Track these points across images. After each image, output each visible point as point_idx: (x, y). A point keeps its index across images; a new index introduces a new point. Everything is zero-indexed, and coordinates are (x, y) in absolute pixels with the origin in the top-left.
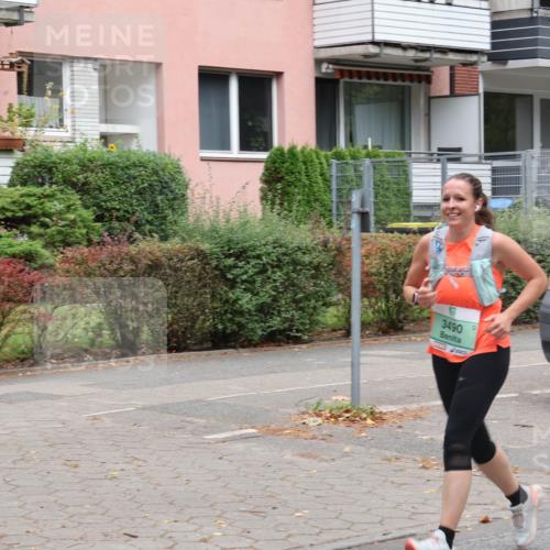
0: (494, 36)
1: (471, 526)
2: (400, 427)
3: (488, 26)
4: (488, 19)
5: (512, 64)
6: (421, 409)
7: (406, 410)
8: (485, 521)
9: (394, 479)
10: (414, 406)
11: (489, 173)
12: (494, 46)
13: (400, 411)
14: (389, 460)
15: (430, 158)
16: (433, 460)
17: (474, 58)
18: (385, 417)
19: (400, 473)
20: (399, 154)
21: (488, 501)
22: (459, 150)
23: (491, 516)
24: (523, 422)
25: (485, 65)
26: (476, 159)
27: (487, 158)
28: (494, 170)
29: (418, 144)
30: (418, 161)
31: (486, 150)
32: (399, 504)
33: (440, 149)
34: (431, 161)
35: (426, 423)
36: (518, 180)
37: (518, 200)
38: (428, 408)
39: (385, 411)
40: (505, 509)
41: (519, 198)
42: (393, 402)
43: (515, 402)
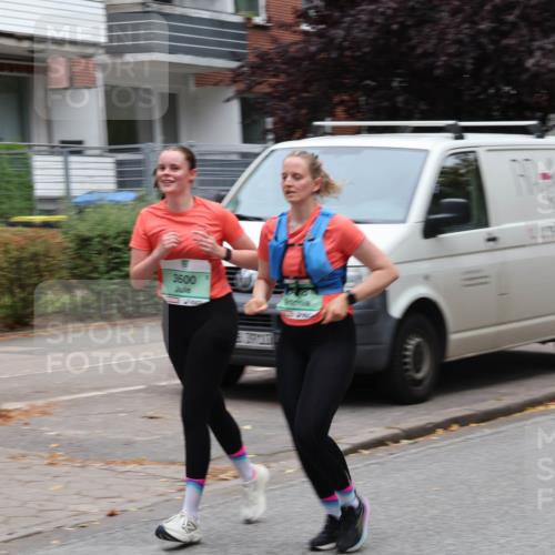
1: (99, 520)
2: (26, 424)
3: (103, 19)
4: (102, 12)
6: (49, 405)
7: (34, 407)
8: (112, 514)
9: (18, 477)
10: (40, 403)
11: (112, 166)
13: (27, 408)
14: (13, 458)
15: (52, 151)
16: (60, 456)
18: (12, 414)
19: (25, 471)
20: (20, 147)
21: (116, 494)
22: (80, 142)
23: (118, 508)
24: (150, 414)
26: (97, 152)
27: (111, 151)
28: (119, 163)
29: (39, 137)
30: (39, 153)
31: (110, 144)
32: (25, 503)
33: (63, 142)
34: (52, 154)
35: (53, 419)
36: (140, 173)
37: (141, 193)
38: (55, 404)
39: (10, 408)
40: (132, 501)
41: (142, 191)
42: (19, 399)
43: (142, 394)
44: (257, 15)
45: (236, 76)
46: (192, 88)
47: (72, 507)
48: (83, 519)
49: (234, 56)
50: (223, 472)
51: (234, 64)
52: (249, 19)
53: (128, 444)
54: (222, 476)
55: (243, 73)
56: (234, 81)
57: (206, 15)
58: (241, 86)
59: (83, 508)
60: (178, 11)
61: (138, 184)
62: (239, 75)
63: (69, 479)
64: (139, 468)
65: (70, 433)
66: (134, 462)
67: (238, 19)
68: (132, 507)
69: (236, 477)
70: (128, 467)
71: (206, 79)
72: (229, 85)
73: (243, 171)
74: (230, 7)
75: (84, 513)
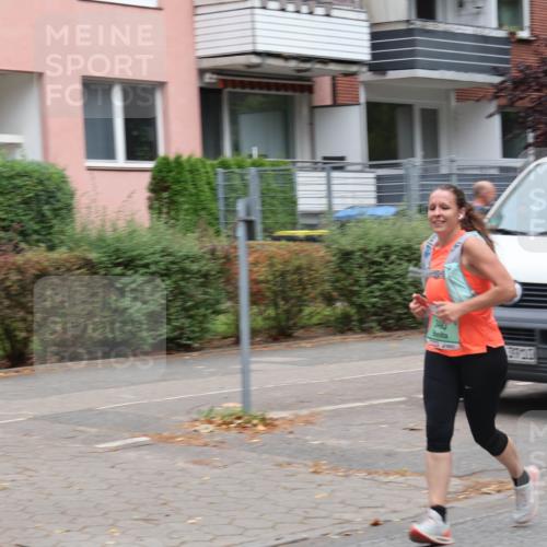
0: (374, 47)
1: (362, 529)
2: (291, 433)
3: (368, 37)
4: (367, 30)
5: (392, 75)
6: (312, 415)
7: (297, 416)
8: (376, 524)
9: (284, 484)
10: (304, 412)
11: (373, 181)
12: (374, 56)
13: (291, 417)
14: (280, 465)
15: (314, 167)
16: (324, 464)
17: (354, 68)
18: (276, 423)
19: (291, 479)
20: (285, 163)
21: (379, 504)
22: (342, 158)
23: (381, 518)
24: (411, 426)
25: (366, 75)
26: (359, 168)
27: (371, 166)
28: (379, 178)
29: (302, 153)
30: (302, 169)
31: (370, 159)
32: (292, 509)
33: (325, 158)
34: (315, 170)
35: (316, 428)
36: (401, 188)
37: (401, 208)
38: (319, 414)
39: (275, 417)
40: (395, 512)
41: (402, 206)
42: (283, 408)
43: (403, 406)
44: (522, 29)
45: (498, 91)
46: (453, 103)
47: (337, 515)
48: (347, 528)
49: (496, 71)
50: (487, 485)
51: (497, 80)
52: (513, 34)
53: (389, 455)
54: (485, 490)
55: (505, 88)
56: (496, 97)
57: (469, 30)
58: (504, 101)
59: (347, 516)
60: (441, 27)
61: (398, 199)
62: (501, 90)
63: (333, 487)
64: (401, 479)
65: (332, 442)
66: (397, 473)
67: (502, 34)
68: (395, 518)
69: (499, 491)
70: (391, 478)
71: (467, 94)
72: (491, 100)
73: (508, 186)
74: (494, 22)
75: (348, 521)
